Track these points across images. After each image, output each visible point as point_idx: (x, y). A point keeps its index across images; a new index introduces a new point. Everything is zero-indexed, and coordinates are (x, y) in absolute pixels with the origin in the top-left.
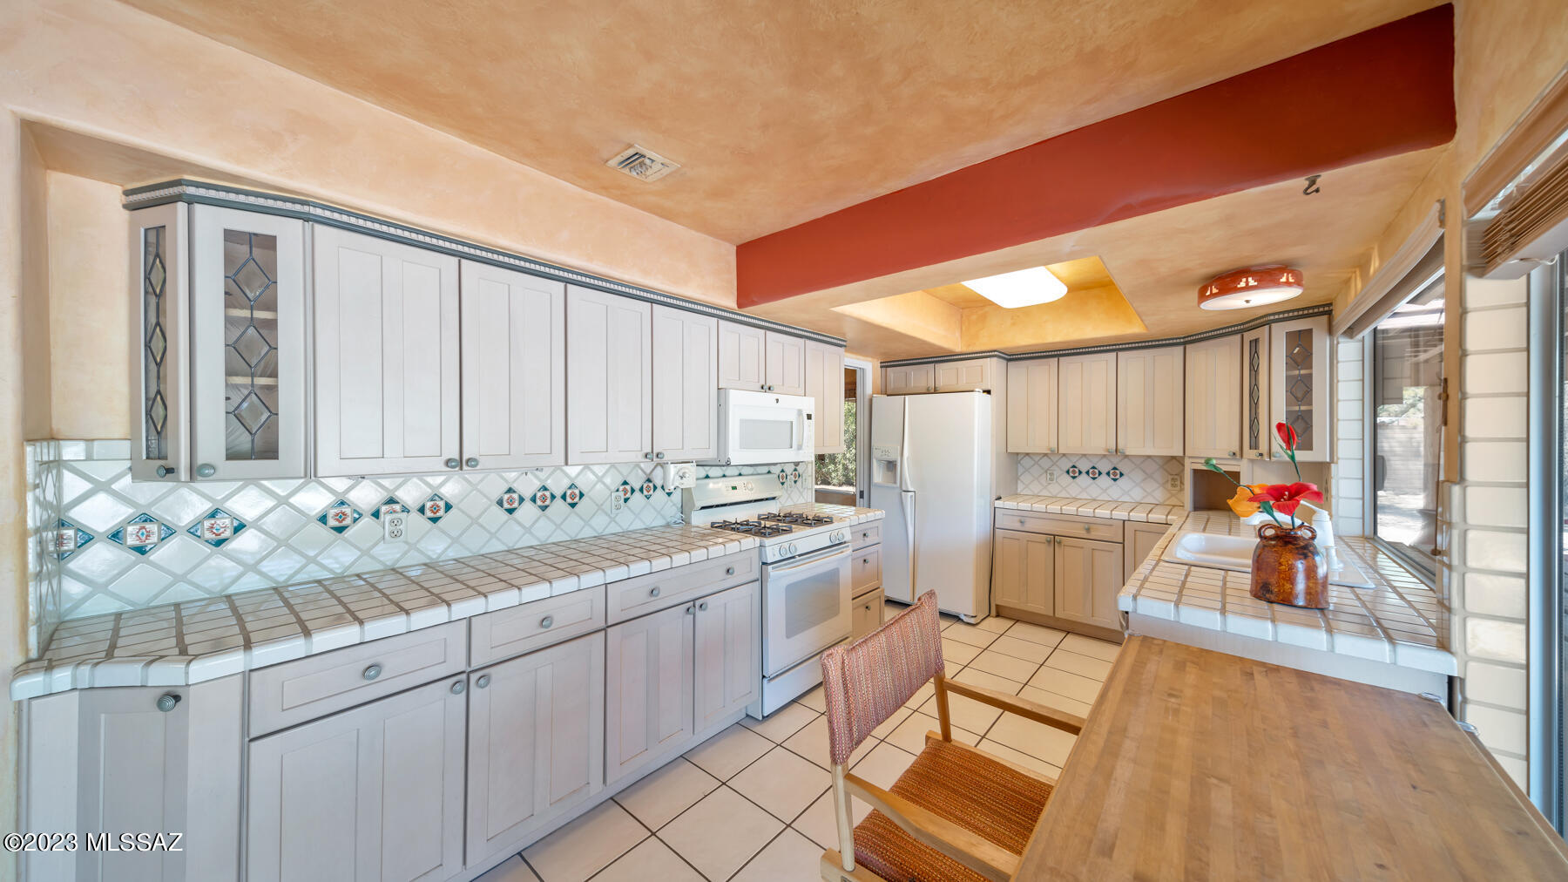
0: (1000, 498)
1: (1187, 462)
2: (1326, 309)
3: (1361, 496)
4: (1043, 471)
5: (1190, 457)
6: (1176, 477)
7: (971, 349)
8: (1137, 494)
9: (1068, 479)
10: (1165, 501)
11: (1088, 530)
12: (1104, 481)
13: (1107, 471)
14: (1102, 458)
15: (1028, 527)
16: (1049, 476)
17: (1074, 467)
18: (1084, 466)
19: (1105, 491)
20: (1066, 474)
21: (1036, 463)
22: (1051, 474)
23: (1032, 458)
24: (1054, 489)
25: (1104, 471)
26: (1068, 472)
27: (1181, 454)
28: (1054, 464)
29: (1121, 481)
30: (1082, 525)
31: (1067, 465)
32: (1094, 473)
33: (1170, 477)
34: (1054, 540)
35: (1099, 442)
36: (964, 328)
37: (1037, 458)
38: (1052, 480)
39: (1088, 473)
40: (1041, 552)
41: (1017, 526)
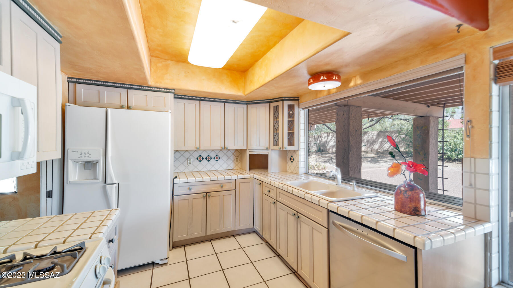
0: (176, 177)
1: (248, 151)
2: (298, 98)
3: (304, 161)
4: (186, 159)
5: (248, 149)
6: (238, 157)
7: (158, 85)
8: (225, 166)
9: (197, 162)
10: (234, 168)
11: (222, 187)
12: (213, 161)
13: (214, 157)
14: (212, 151)
15: (193, 191)
16: (188, 162)
17: (200, 156)
18: (204, 155)
19: (213, 166)
20: (197, 160)
21: (182, 155)
22: (190, 160)
23: (179, 153)
24: (191, 168)
25: (213, 157)
26: (197, 159)
27: (246, 149)
28: (191, 155)
29: (219, 161)
30: (219, 185)
31: (197, 155)
32: (209, 158)
33: (236, 158)
34: (206, 195)
35: (217, 145)
36: (152, 70)
37: (182, 153)
38: (190, 163)
39: (206, 158)
40: (199, 203)
41: (188, 192)
